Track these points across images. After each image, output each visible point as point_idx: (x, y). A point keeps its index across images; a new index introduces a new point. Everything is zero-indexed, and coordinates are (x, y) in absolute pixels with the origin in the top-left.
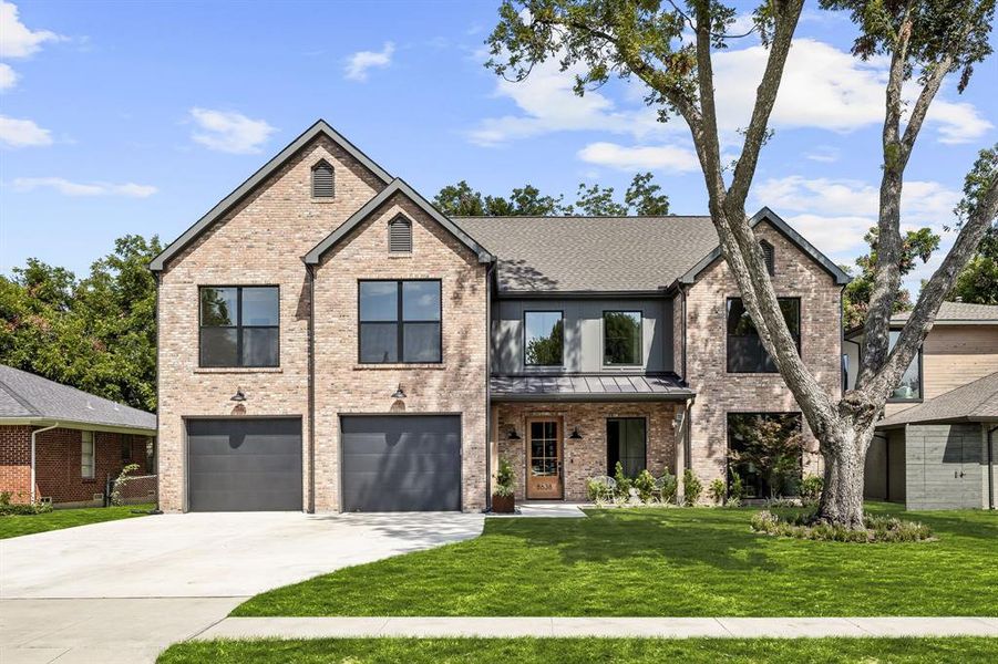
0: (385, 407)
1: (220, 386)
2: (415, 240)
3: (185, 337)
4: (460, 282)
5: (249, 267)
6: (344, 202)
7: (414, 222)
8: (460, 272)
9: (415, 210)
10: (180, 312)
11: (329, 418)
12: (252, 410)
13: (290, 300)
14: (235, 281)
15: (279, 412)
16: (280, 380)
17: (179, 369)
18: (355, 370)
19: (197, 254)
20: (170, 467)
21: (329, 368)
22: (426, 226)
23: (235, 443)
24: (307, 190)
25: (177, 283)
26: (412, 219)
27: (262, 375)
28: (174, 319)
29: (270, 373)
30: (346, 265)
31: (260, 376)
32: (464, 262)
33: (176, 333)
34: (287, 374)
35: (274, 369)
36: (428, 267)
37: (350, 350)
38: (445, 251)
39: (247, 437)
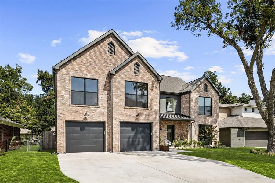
0: (133, 120)
1: (78, 111)
2: (141, 71)
3: (66, 93)
4: (153, 84)
5: (89, 72)
6: (118, 56)
7: (141, 65)
8: (153, 82)
9: (141, 62)
10: (65, 85)
11: (117, 123)
12: (89, 119)
13: (102, 85)
14: (83, 76)
15: (98, 120)
16: (98, 110)
17: (64, 104)
18: (125, 108)
19: (70, 65)
20: (61, 138)
21: (117, 107)
22: (144, 67)
23: (82, 130)
24: (107, 50)
25: (63, 74)
26: (140, 65)
27: (93, 108)
28: (62, 87)
29: (96, 107)
30: (122, 76)
31: (92, 108)
32: (154, 79)
33: (63, 92)
34: (100, 108)
35: (97, 107)
36: (145, 79)
37: (123, 102)
38: (149, 75)
39: (86, 128)
